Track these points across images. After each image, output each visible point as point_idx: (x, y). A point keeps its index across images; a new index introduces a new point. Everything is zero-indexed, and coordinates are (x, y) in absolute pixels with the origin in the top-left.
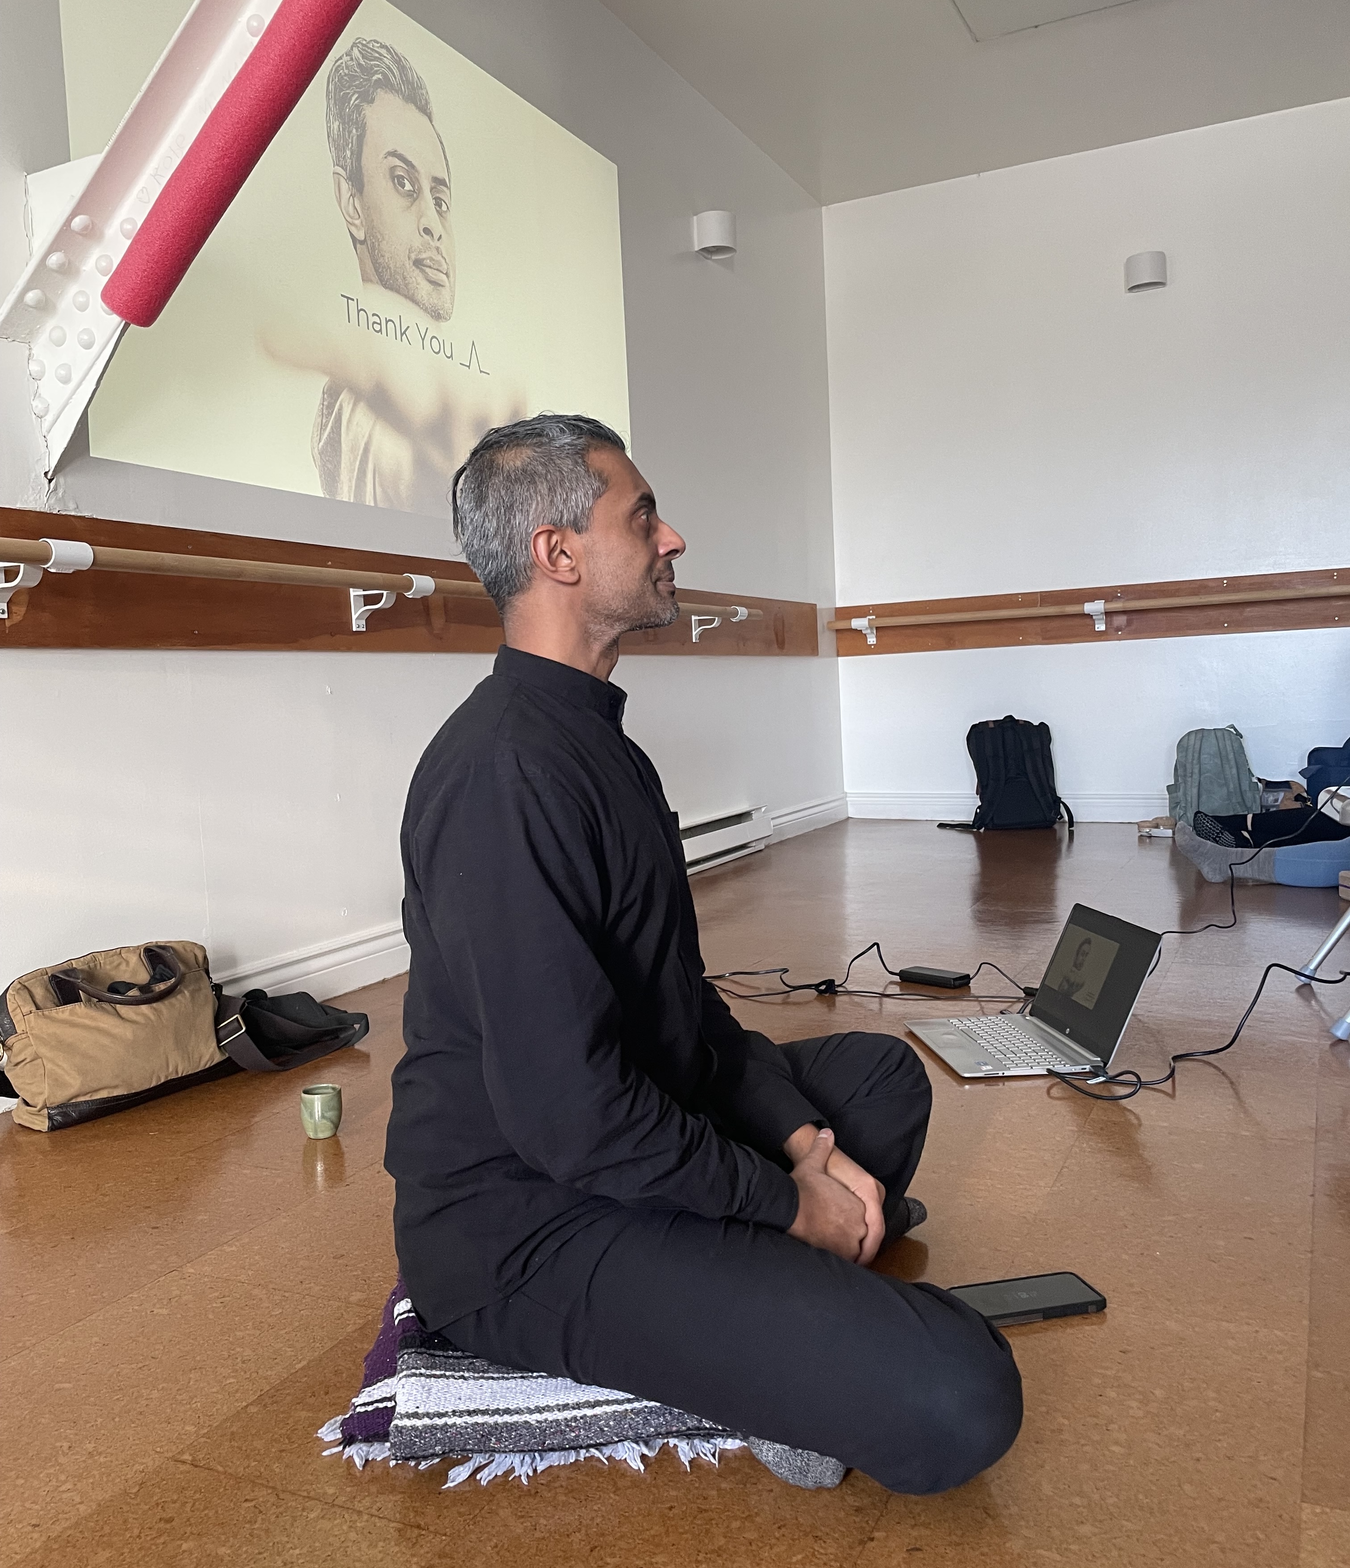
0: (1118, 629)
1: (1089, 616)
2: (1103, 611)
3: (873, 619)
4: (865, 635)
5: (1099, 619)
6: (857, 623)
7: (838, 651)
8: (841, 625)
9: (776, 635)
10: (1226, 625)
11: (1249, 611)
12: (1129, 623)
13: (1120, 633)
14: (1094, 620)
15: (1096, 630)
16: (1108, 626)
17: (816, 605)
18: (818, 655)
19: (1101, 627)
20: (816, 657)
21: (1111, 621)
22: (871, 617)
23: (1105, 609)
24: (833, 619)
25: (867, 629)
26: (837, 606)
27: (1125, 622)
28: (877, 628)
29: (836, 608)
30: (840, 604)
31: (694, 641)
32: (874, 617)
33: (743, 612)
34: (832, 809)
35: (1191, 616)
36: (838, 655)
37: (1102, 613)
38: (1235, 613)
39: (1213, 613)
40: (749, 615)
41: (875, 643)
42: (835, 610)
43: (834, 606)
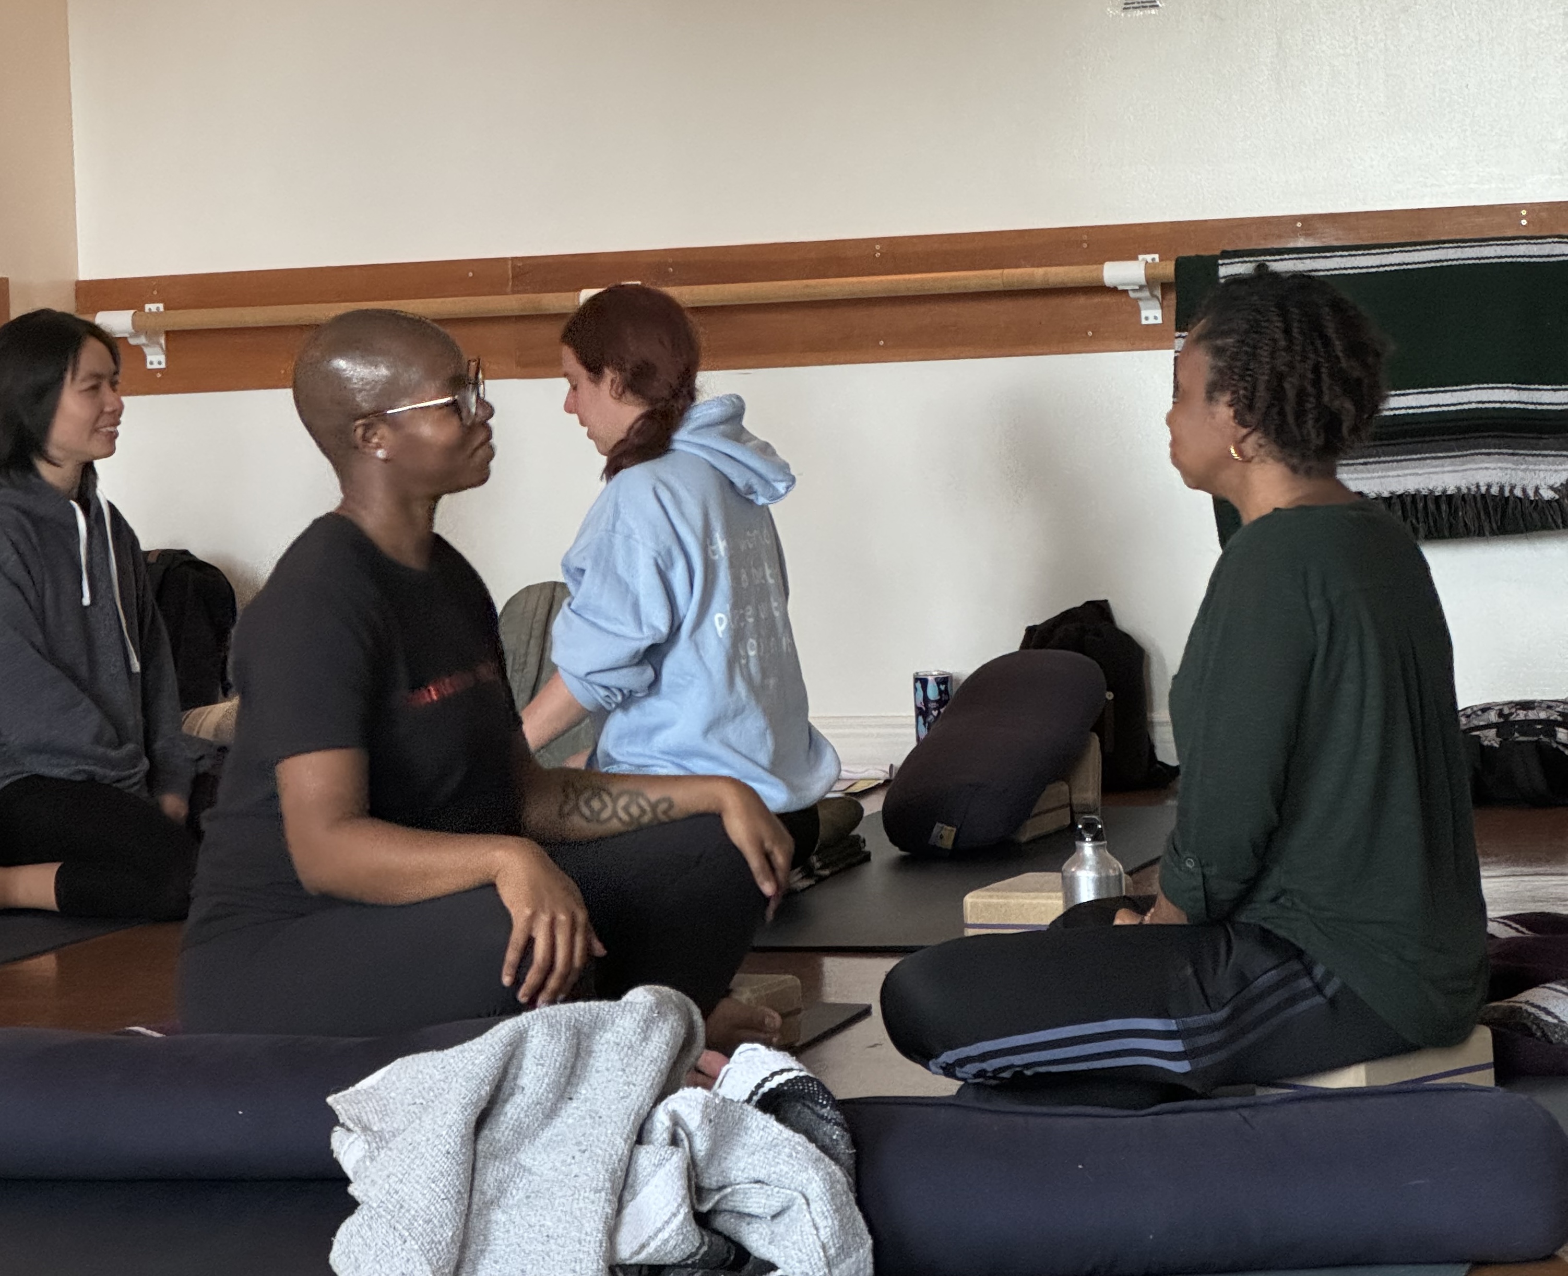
28: (167, 333)
30: (86, 273)
32: (161, 306)
41: (163, 366)
42: (74, 287)
43: (76, 279)
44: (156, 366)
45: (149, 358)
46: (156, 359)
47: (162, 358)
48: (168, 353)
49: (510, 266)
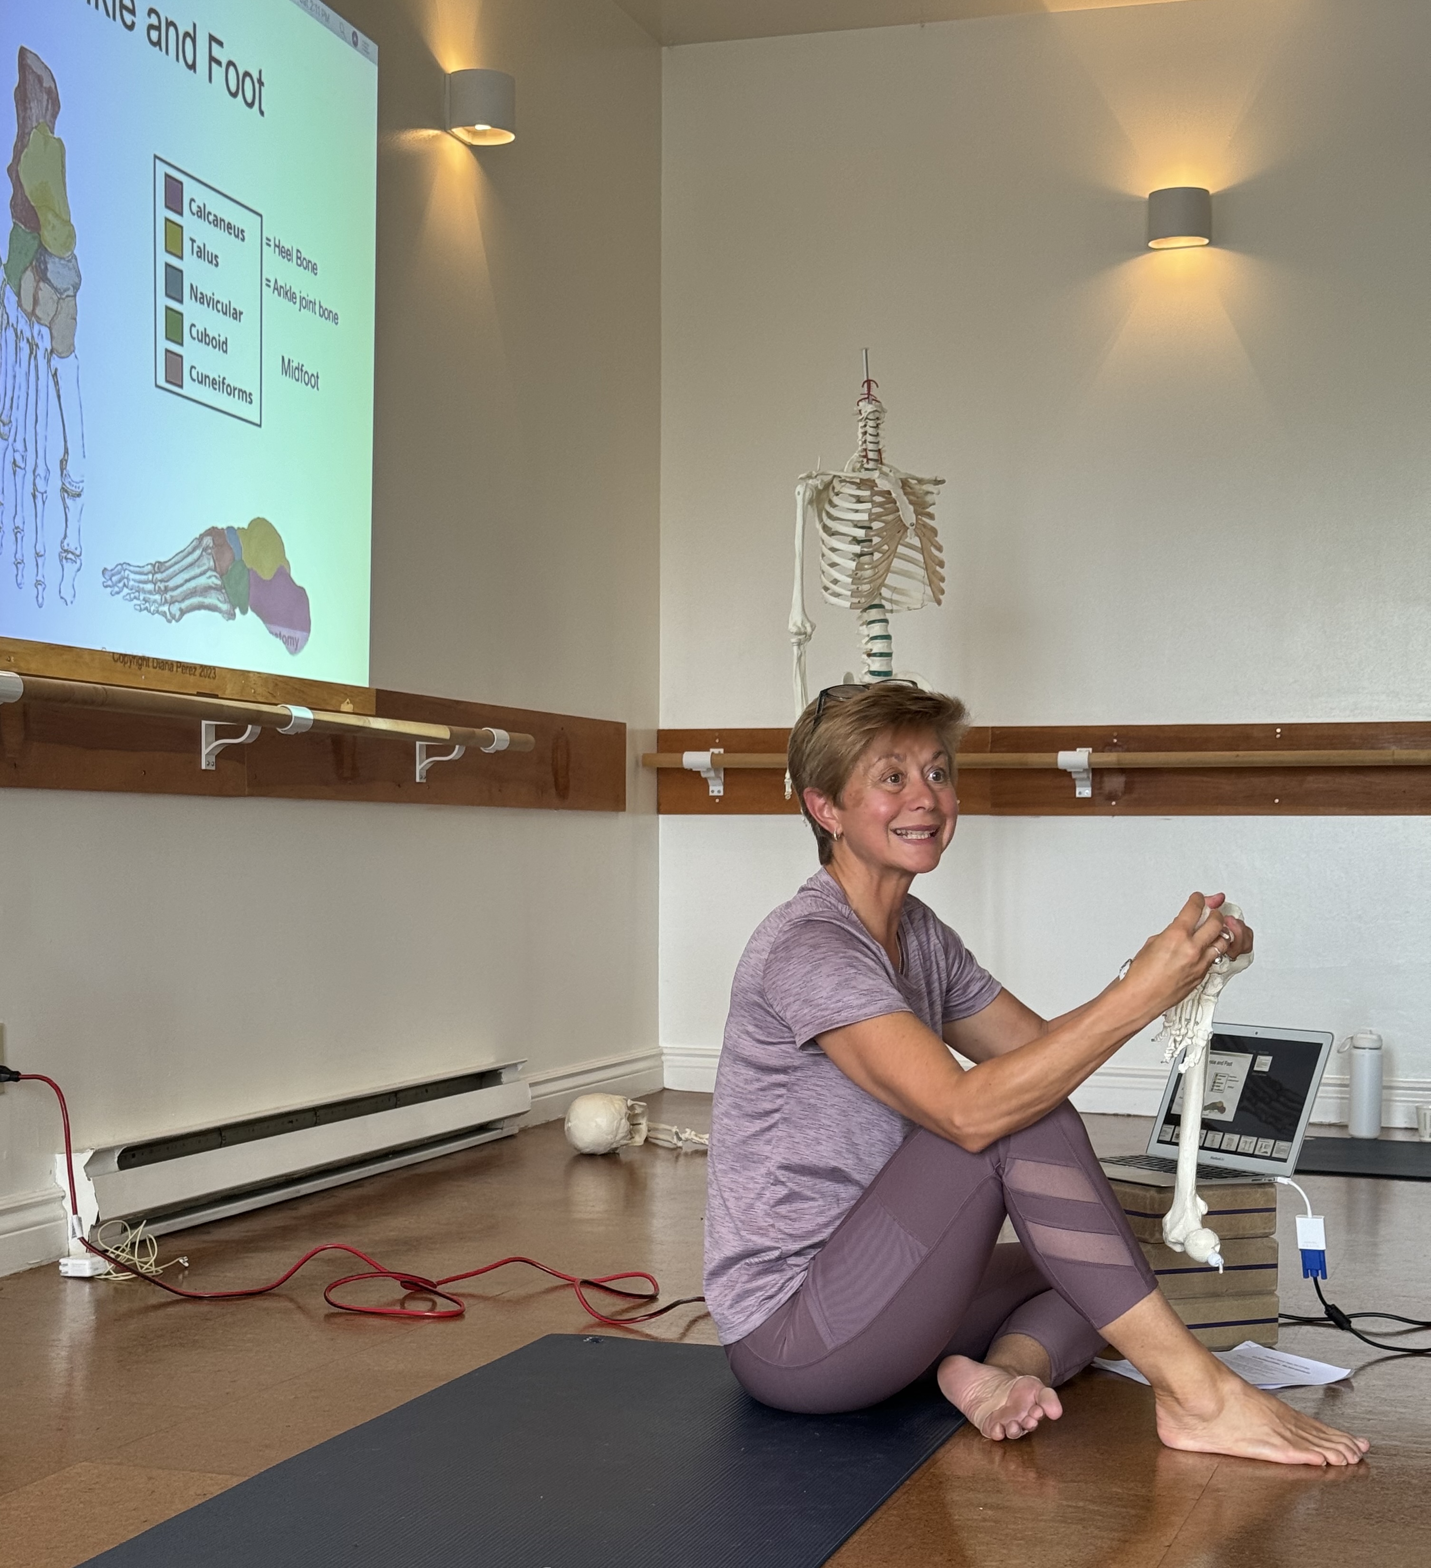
0: (1111, 797)
1: (1066, 773)
2: (1086, 766)
3: (719, 754)
4: (706, 780)
5: (1082, 779)
6: (695, 759)
7: (659, 804)
8: (667, 760)
9: (556, 774)
10: (1277, 801)
11: (1313, 782)
12: (1129, 788)
13: (1114, 803)
14: (1074, 780)
15: (1078, 795)
16: (1096, 792)
17: (625, 724)
18: (624, 810)
19: (1084, 791)
20: (621, 814)
21: (1101, 782)
22: (716, 751)
23: (1090, 764)
24: (655, 751)
25: (708, 770)
26: (661, 728)
27: (1122, 785)
28: (725, 769)
29: (660, 732)
30: (666, 723)
31: (418, 780)
32: (722, 751)
33: (501, 737)
34: (637, 1072)
35: (1226, 785)
36: (659, 812)
37: (1085, 770)
38: (1292, 783)
39: (1259, 782)
40: (512, 742)
41: (722, 794)
42: (656, 735)
43: (656, 728)
44: (716, 794)
45: (711, 788)
46: (716, 789)
47: (721, 788)
48: (725, 785)
49: (990, 734)
